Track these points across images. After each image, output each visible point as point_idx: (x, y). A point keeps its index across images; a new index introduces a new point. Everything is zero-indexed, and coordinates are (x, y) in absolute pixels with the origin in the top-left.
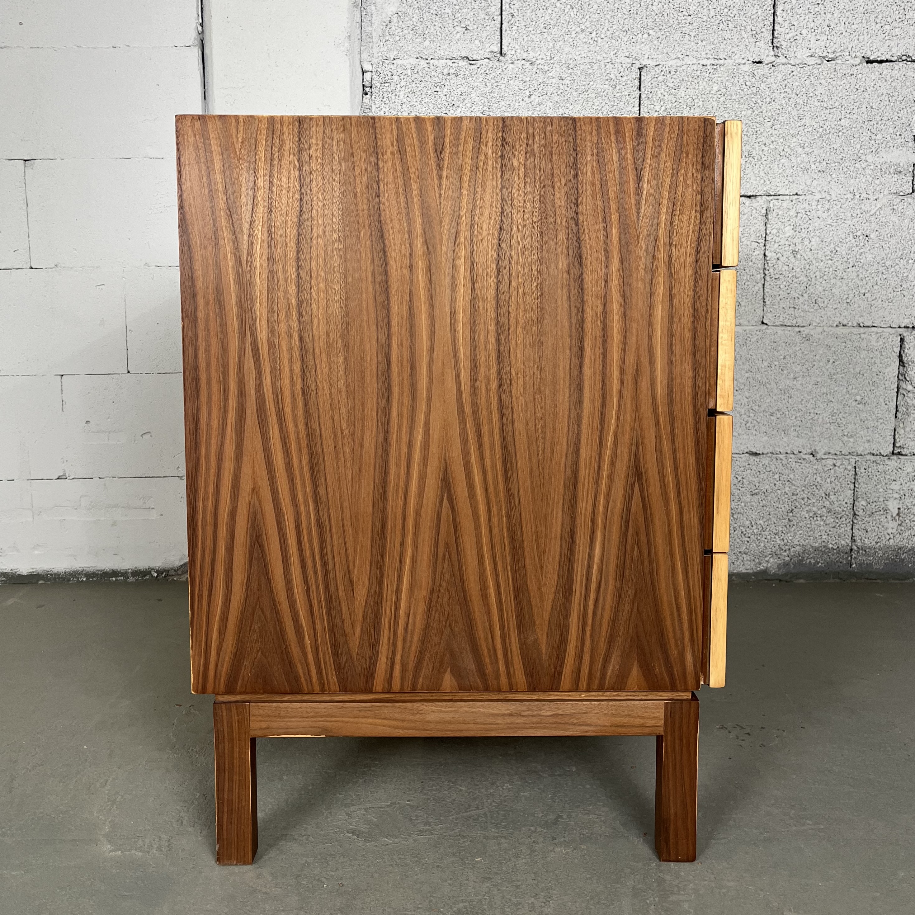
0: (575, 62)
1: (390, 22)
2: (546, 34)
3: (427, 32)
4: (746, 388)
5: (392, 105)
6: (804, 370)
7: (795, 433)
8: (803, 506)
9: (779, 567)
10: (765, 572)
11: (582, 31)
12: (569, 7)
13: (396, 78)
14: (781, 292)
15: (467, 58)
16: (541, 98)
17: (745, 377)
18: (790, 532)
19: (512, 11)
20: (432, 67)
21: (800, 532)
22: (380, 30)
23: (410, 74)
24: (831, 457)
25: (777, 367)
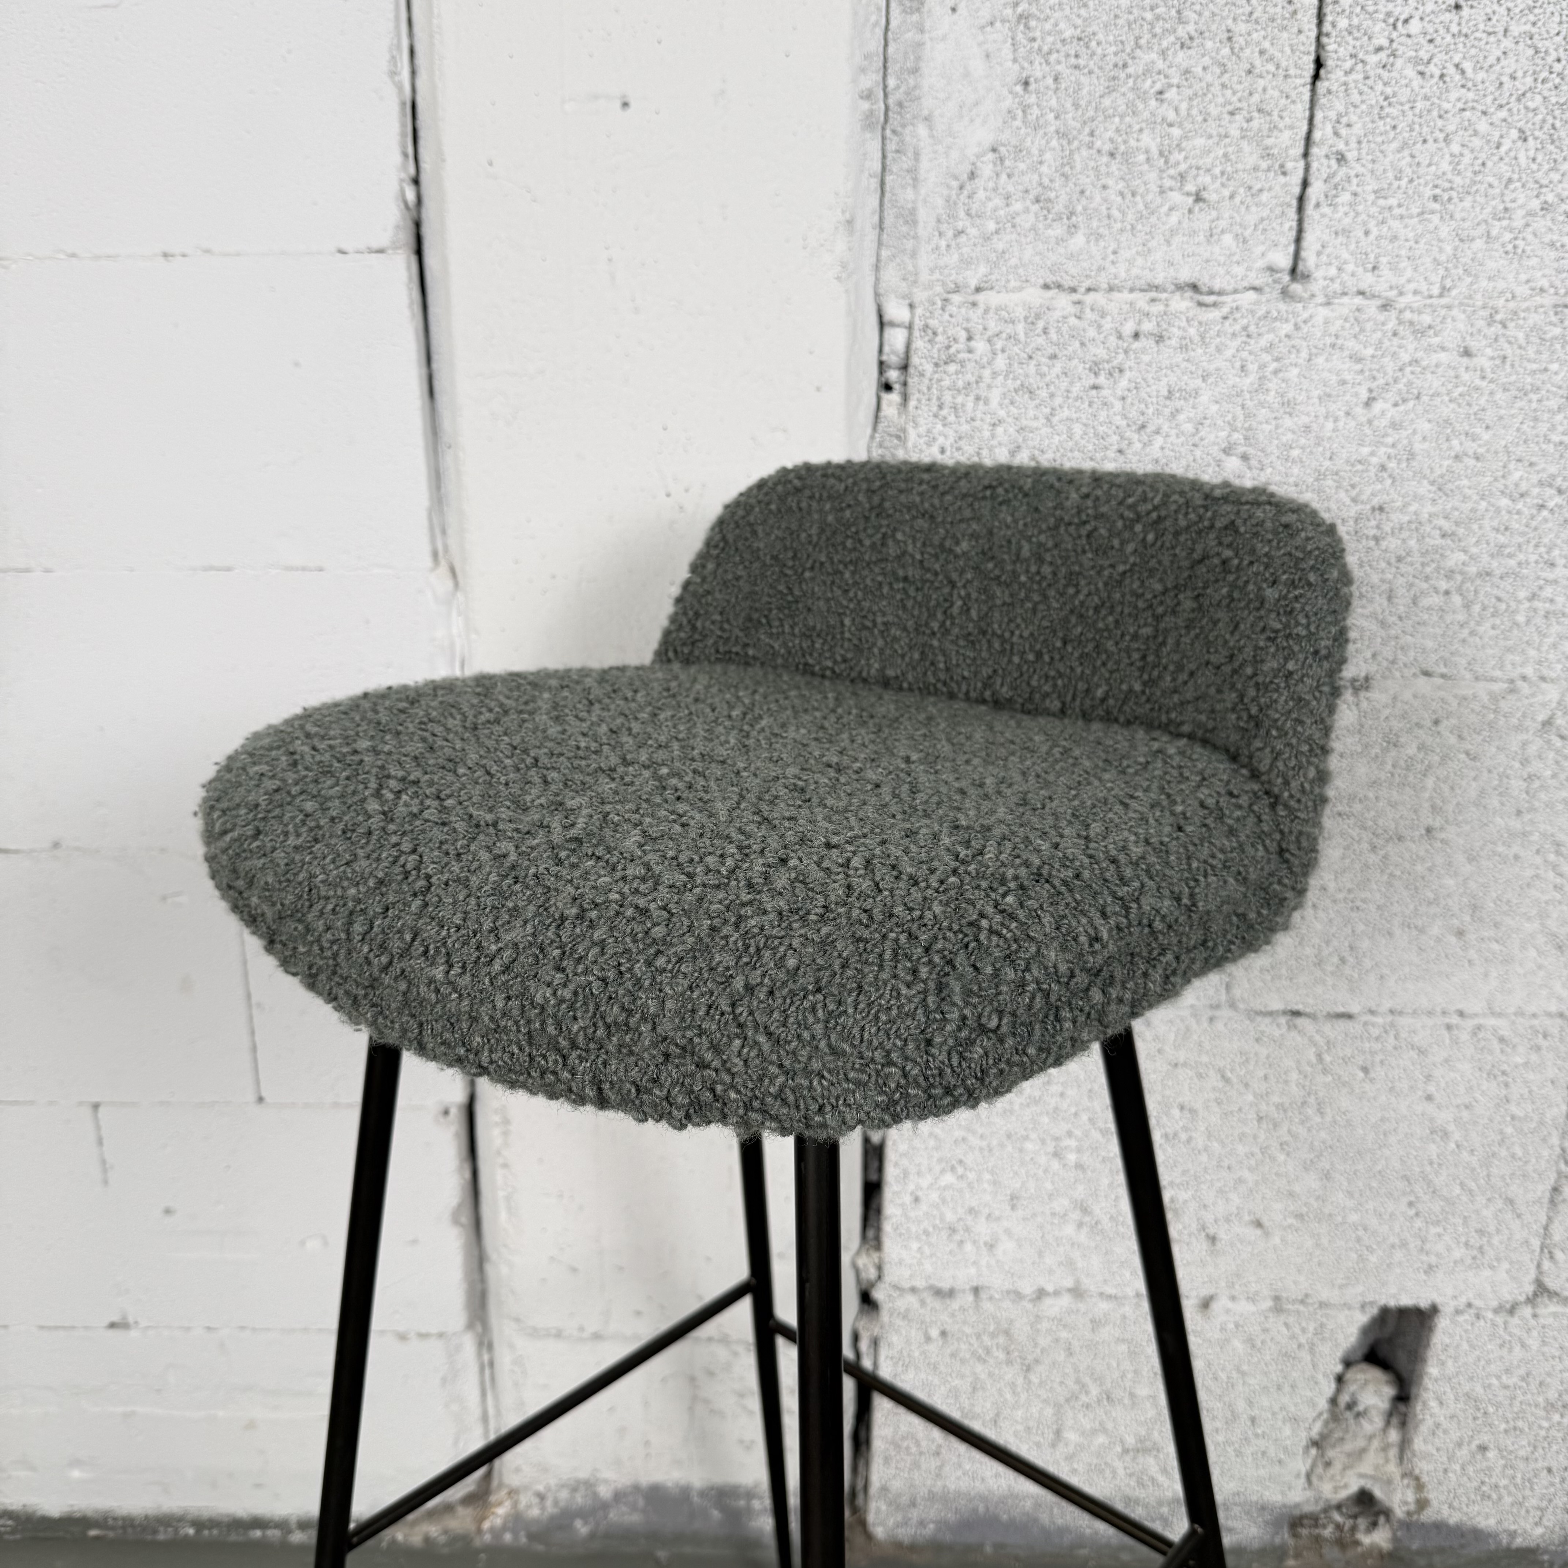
0: (1512, 305)
1: (972, 175)
2: (1435, 218)
3: (1079, 208)
5: (965, 428)
11: (1546, 207)
12: (1514, 134)
13: (980, 346)
15: (1195, 287)
16: (1402, 408)
19: (1341, 146)
20: (1089, 314)
22: (940, 202)
23: (1022, 337)
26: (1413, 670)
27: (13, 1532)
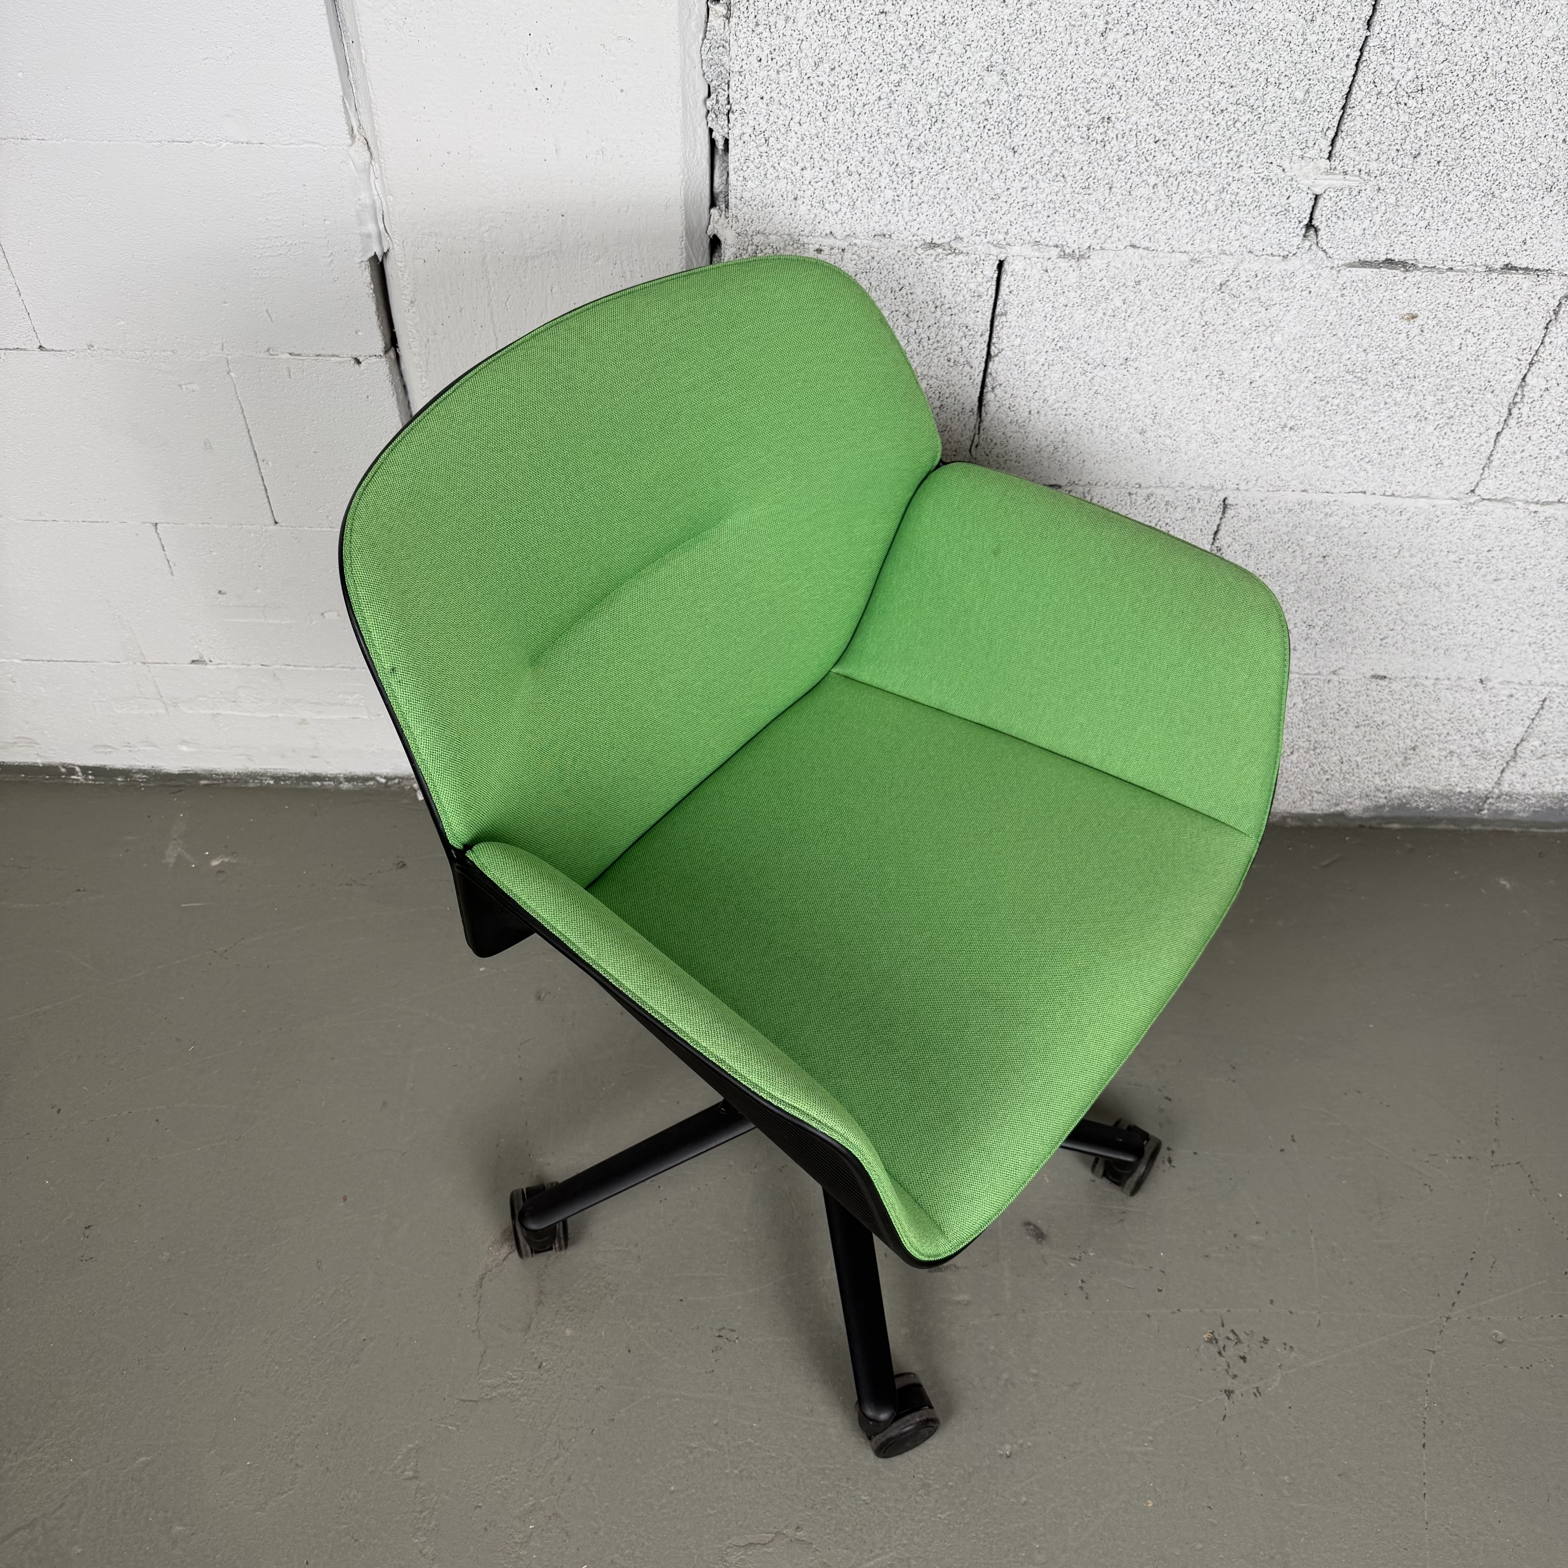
4: (1403, 589)
6: (1519, 570)
7: (1465, 654)
8: (1436, 744)
9: (1366, 809)
10: (1341, 815)
14: (1529, 447)
17: (1407, 576)
18: (1400, 771)
21: (1418, 772)
24: (1512, 686)
25: (1471, 564)
26: (1125, 244)
27: (148, 781)
